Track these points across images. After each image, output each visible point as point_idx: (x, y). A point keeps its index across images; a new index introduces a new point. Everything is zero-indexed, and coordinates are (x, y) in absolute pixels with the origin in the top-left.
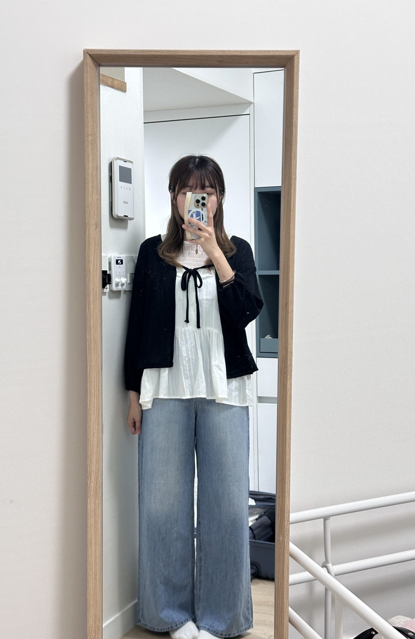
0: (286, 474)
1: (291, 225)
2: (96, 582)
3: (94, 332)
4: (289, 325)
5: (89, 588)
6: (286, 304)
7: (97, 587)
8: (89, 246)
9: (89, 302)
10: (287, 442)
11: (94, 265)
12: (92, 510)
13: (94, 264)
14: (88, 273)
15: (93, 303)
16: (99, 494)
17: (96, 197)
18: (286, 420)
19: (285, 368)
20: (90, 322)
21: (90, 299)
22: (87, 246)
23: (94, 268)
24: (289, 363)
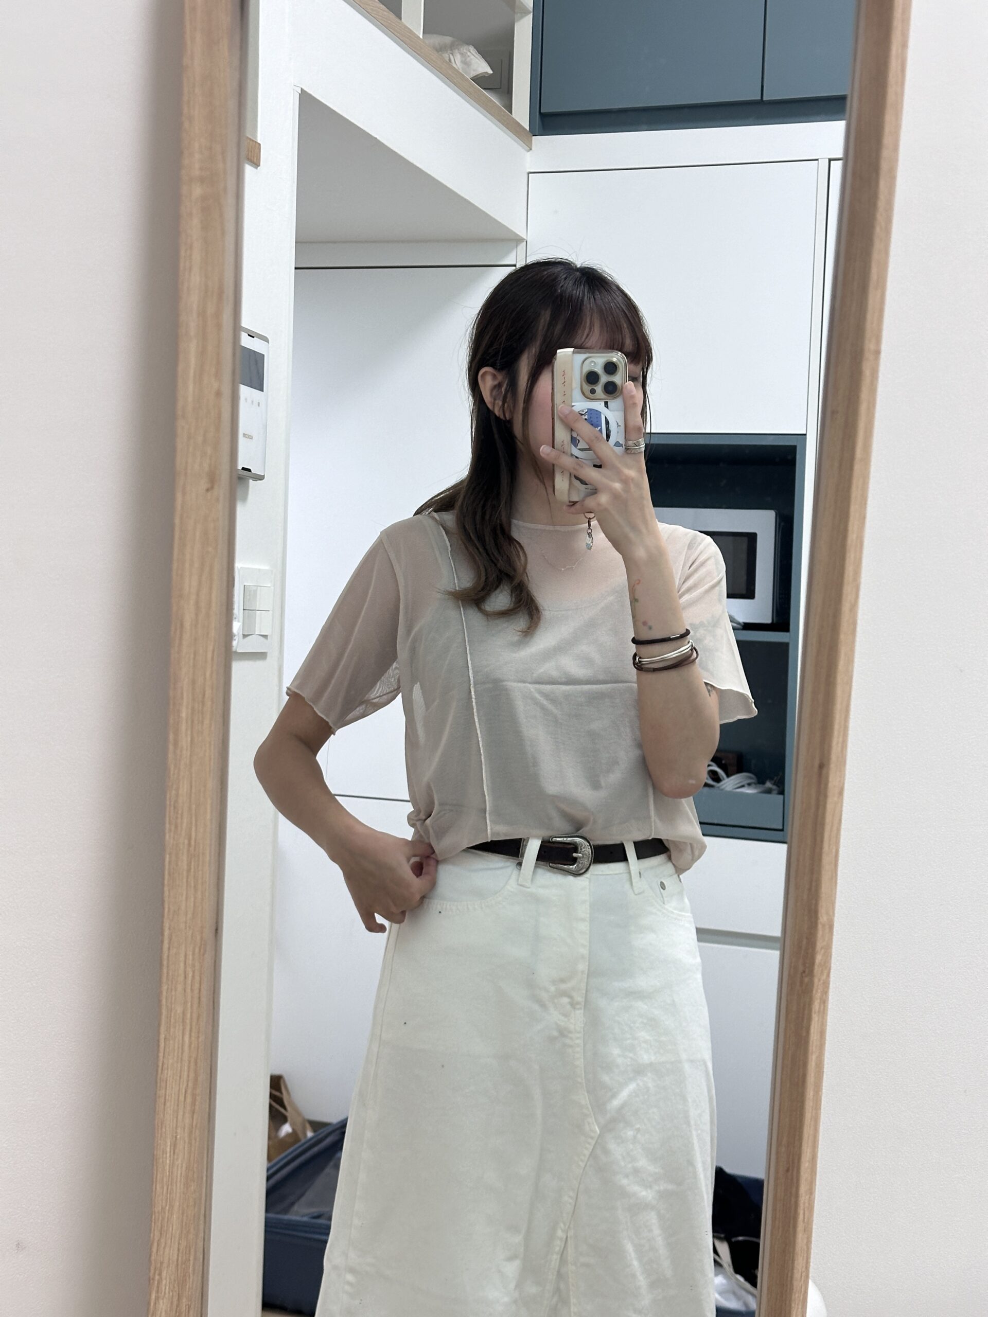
24: (821, 960)
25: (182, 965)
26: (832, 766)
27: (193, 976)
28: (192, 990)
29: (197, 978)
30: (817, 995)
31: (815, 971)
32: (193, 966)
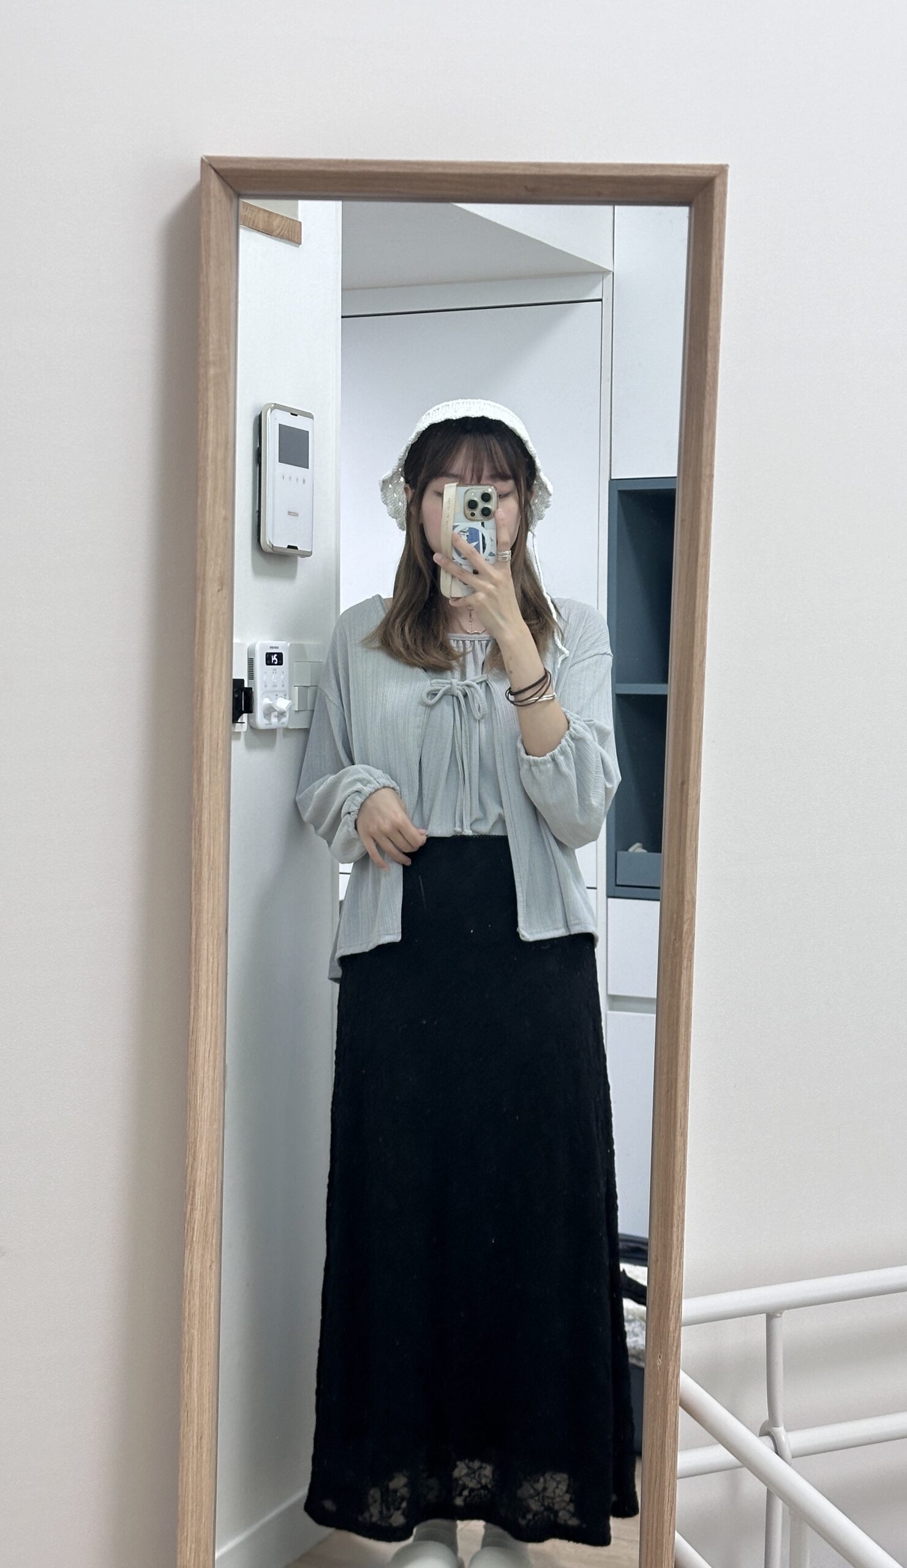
0: (673, 1203)
1: (698, 590)
2: (202, 1456)
3: (210, 840)
4: (688, 835)
5: (183, 1467)
6: (683, 783)
7: (203, 1469)
8: (203, 633)
9: (200, 767)
10: (679, 1124)
11: (213, 678)
12: (194, 1278)
13: (213, 674)
14: (199, 698)
15: (208, 774)
16: (212, 1239)
17: (223, 512)
18: (677, 1068)
19: (675, 939)
20: (201, 816)
21: (201, 761)
22: (197, 634)
23: (212, 685)
24: (688, 929)
25: (206, 952)
26: (691, 782)
27: (213, 963)
28: (212, 972)
29: (216, 964)
30: (686, 955)
31: (683, 939)
32: (213, 954)
